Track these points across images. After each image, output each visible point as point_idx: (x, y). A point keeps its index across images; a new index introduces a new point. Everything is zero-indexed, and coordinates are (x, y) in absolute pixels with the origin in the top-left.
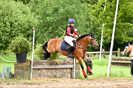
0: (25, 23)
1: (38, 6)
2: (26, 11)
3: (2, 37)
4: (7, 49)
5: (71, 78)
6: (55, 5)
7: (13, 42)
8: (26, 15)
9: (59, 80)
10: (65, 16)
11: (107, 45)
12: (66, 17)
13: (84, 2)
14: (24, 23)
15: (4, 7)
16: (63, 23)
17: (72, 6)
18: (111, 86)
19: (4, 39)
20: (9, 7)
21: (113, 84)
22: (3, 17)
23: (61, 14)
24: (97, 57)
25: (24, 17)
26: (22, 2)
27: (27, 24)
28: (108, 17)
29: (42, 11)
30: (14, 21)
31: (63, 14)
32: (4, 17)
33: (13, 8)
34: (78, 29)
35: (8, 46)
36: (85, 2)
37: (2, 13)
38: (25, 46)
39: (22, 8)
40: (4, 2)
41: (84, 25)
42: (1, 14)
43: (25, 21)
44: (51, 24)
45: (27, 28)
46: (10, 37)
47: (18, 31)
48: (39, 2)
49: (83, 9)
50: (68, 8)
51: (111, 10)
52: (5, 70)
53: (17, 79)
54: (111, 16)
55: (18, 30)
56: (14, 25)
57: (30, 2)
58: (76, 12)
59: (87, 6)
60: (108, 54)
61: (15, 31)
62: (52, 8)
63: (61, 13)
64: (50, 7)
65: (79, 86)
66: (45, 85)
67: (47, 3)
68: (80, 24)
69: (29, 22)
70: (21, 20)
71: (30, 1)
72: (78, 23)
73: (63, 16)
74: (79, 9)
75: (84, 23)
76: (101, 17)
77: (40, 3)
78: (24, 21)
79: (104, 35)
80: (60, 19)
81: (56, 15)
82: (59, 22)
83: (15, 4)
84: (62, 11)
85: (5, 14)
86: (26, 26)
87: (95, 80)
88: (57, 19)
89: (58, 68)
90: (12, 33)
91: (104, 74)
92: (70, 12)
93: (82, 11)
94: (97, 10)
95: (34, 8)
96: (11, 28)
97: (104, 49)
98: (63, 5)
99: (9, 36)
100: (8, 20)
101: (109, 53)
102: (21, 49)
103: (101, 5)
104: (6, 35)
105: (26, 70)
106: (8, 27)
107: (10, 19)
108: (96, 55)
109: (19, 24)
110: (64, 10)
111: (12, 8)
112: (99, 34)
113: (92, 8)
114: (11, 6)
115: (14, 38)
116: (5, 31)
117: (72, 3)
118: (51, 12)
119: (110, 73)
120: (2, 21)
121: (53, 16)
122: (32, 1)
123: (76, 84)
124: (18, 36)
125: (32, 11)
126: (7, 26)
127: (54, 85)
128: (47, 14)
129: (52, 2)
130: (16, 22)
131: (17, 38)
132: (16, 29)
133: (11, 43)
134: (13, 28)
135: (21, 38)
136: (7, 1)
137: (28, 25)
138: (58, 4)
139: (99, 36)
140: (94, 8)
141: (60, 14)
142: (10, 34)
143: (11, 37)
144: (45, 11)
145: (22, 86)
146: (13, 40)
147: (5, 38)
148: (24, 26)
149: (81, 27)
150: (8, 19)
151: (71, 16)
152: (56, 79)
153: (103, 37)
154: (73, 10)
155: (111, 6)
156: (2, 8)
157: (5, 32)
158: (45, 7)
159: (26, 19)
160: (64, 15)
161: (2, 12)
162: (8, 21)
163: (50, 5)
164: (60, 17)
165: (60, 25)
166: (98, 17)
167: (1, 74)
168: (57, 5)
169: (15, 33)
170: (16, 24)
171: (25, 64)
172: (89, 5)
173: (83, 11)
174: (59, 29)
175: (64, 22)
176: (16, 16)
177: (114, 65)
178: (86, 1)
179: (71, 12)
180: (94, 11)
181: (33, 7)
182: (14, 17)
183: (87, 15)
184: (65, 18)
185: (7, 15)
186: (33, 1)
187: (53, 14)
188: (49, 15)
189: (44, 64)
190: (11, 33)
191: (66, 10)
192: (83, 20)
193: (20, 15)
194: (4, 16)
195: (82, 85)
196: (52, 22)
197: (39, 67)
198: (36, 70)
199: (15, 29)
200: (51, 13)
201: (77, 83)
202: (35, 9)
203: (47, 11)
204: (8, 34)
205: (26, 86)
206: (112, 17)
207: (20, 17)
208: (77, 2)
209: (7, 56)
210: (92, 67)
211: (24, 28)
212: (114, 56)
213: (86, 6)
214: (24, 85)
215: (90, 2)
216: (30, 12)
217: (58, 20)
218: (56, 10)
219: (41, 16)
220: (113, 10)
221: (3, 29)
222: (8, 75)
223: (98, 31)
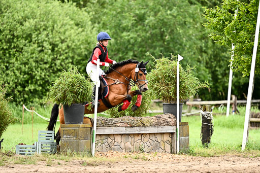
0: (80, 45)
1: (105, 10)
2: (81, 20)
3: (36, 72)
4: (45, 95)
5: (171, 152)
6: (139, 9)
7: (57, 81)
8: (83, 28)
9: (149, 156)
10: (157, 31)
11: (241, 87)
12: (161, 32)
13: (195, 4)
14: (78, 44)
15: (38, 14)
16: (154, 44)
17: (171, 10)
18: (250, 168)
19: (40, 76)
20: (49, 14)
21: (254, 164)
22: (36, 33)
23: (151, 26)
24: (222, 112)
25: (77, 32)
26: (75, 4)
27: (85, 46)
28: (242, 33)
29: (113, 21)
30: (58, 41)
31: (154, 27)
32: (40, 34)
33: (56, 15)
34: (183, 55)
35: (48, 90)
36: (197, 3)
37: (36, 25)
38: (81, 90)
39: (74, 15)
40: (38, 4)
41: (195, 48)
42: (33, 27)
43: (81, 40)
44: (132, 47)
45: (83, 54)
46: (50, 73)
47: (67, 61)
48: (108, 4)
49: (192, 16)
50: (164, 14)
51: (248, 19)
52: (42, 138)
53: (67, 155)
54: (248, 31)
55: (67, 58)
56: (59, 49)
57: (89, 4)
58: (179, 23)
59: (201, 10)
60: (244, 105)
61: (62, 61)
62: (132, 16)
63: (151, 24)
64: (129, 14)
65: (187, 168)
66: (121, 166)
67: (122, 4)
68: (188, 46)
69: (89, 44)
70: (72, 39)
71: (89, 2)
72: (183, 45)
73: (154, 31)
74: (185, 18)
75: (195, 44)
76: (229, 34)
77: (110, 5)
78: (79, 41)
79: (234, 68)
80: (149, 36)
81: (140, 29)
82: (146, 43)
83: (60, 7)
84: (151, 21)
85: (41, 27)
86: (83, 50)
87: (218, 157)
88: (143, 36)
89: (146, 134)
90: (55, 64)
91: (235, 144)
92: (167, 22)
93: (191, 21)
94: (221, 19)
95: (97, 16)
96: (53, 55)
97: (236, 96)
98: (155, 9)
99: (49, 71)
100: (47, 39)
101: (246, 103)
102: (73, 97)
103: (229, 10)
104: (43, 68)
105: (84, 137)
106: (48, 52)
107: (50, 36)
108: (219, 108)
109: (68, 47)
110: (156, 19)
111: (54, 15)
112: (226, 66)
113: (211, 14)
114: (52, 12)
115: (59, 75)
116: (42, 60)
117: (171, 4)
118: (132, 22)
119: (247, 143)
120: (36, 41)
121: (134, 30)
122: (92, 1)
123: (182, 164)
124: (67, 71)
125: (93, 21)
126: (46, 51)
127: (138, 166)
128: (122, 27)
129: (132, 3)
130: (62, 43)
131: (65, 73)
132: (63, 57)
133: (53, 84)
134: (57, 55)
135: (74, 75)
136: (46, 2)
137: (86, 48)
138: (145, 7)
139: (225, 70)
140: (215, 16)
141: (148, 27)
142: (51, 67)
143: (54, 73)
144: (120, 20)
145: (76, 169)
146: (56, 77)
147: (41, 73)
148: (78, 51)
149: (189, 52)
150: (46, 37)
151: (169, 31)
152: (141, 155)
153: (233, 72)
154: (174, 18)
155: (247, 10)
156: (35, 16)
157: (41, 63)
158: (118, 13)
159: (82, 37)
160: (156, 28)
161: (35, 23)
162: (46, 41)
163: (128, 9)
164: (149, 32)
165: (148, 49)
166: (223, 33)
167: (35, 145)
168: (142, 9)
169: (61, 65)
170: (62, 46)
171: (81, 125)
172: (205, 9)
173: (194, 20)
174: (146, 56)
175: (156, 42)
176: (62, 30)
177: (255, 128)
178: (199, 2)
179: (169, 23)
180: (215, 21)
181: (96, 14)
182: (59, 33)
183: (202, 29)
184: (159, 35)
185: (44, 30)
186: (94, 2)
187: (134, 27)
188: (126, 29)
189: (119, 125)
190: (53, 65)
191: (160, 19)
192: (193, 38)
193: (70, 29)
194: (38, 31)
195: (194, 167)
196: (134, 41)
197: (108, 131)
198: (103, 137)
199: (60, 56)
200: (130, 25)
201: (183, 162)
202: (99, 17)
203: (124, 22)
204: (47, 66)
205: (83, 168)
206: (250, 33)
207: (71, 33)
208: (182, 4)
209: (46, 110)
210: (212, 132)
211: (79, 55)
212: (254, 108)
213: (199, 10)
214: (81, 168)
215: (207, 3)
216: (90, 23)
217: (145, 37)
218: (141, 19)
219: (112, 31)
220: (251, 19)
221: (37, 56)
222: (49, 147)
223: (223, 60)
